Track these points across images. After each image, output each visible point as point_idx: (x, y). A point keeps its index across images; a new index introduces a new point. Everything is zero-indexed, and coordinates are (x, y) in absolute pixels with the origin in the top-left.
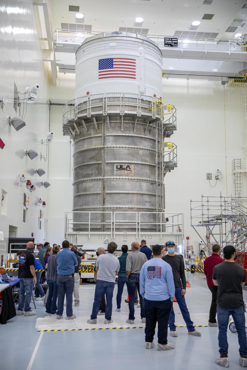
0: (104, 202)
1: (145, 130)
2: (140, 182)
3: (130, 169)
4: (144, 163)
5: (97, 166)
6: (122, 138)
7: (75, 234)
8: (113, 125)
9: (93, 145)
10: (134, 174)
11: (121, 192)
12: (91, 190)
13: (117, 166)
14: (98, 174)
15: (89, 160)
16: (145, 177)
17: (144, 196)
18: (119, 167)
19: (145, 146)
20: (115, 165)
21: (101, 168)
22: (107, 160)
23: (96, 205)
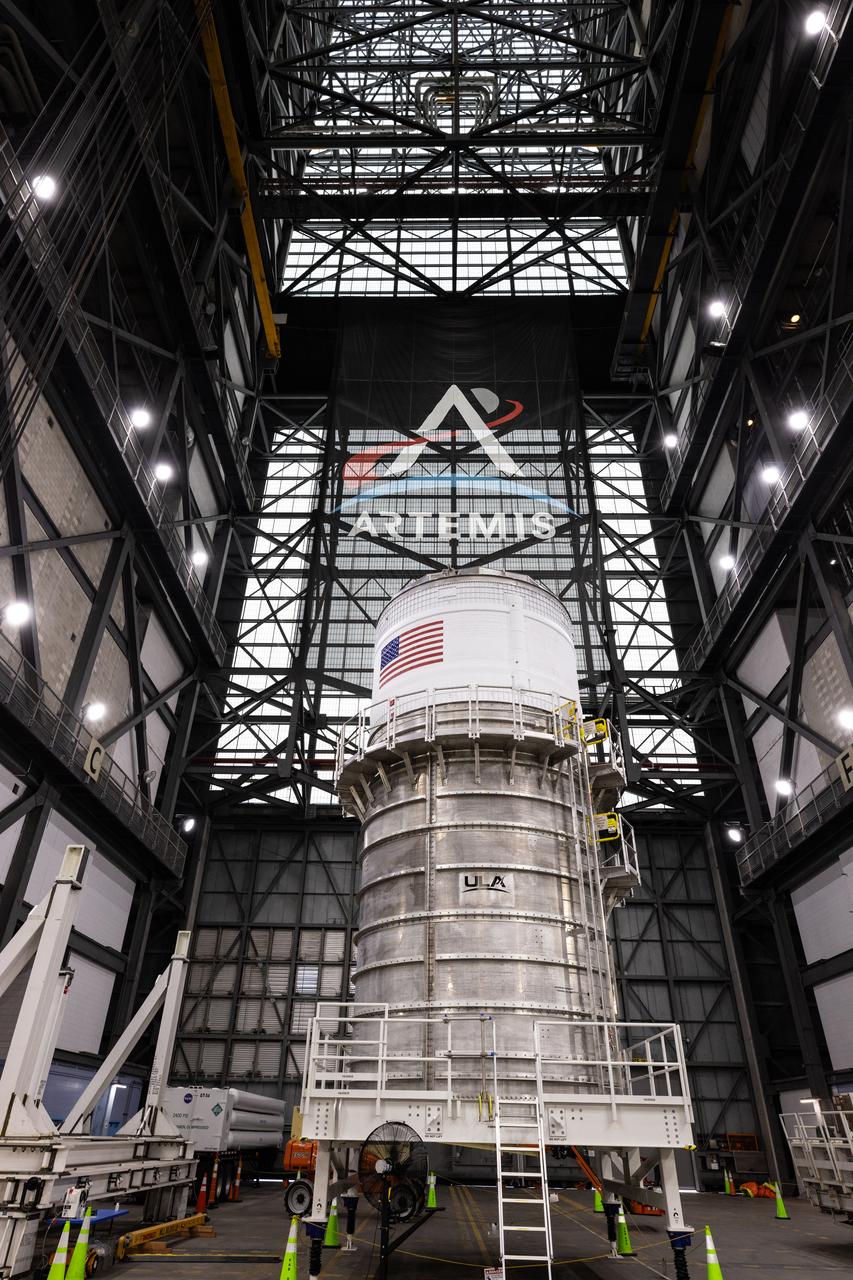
0: (430, 990)
1: (539, 781)
2: (535, 927)
3: (503, 886)
4: (542, 870)
5: (412, 880)
6: (479, 800)
7: (333, 1099)
8: (452, 769)
9: (404, 825)
10: (517, 901)
11: (481, 956)
12: (397, 952)
13: (466, 878)
14: (415, 904)
15: (392, 866)
16: (549, 911)
17: (551, 970)
18: (471, 881)
19: (543, 822)
20: (462, 876)
21: (424, 887)
22: (440, 864)
23: (407, 999)
